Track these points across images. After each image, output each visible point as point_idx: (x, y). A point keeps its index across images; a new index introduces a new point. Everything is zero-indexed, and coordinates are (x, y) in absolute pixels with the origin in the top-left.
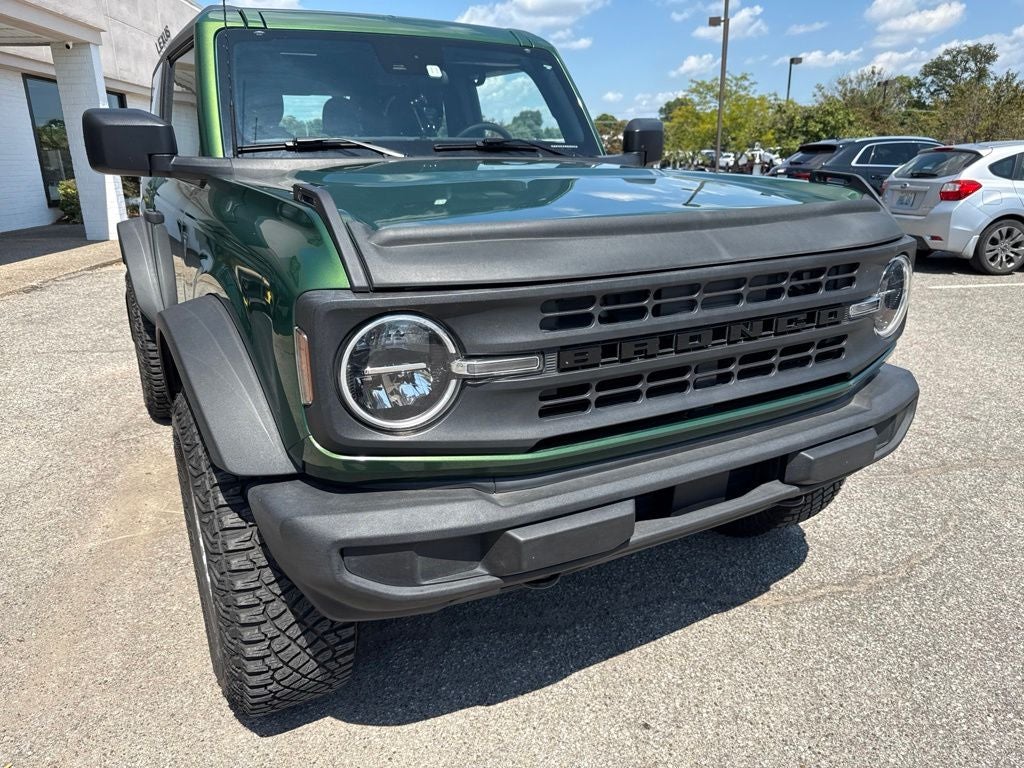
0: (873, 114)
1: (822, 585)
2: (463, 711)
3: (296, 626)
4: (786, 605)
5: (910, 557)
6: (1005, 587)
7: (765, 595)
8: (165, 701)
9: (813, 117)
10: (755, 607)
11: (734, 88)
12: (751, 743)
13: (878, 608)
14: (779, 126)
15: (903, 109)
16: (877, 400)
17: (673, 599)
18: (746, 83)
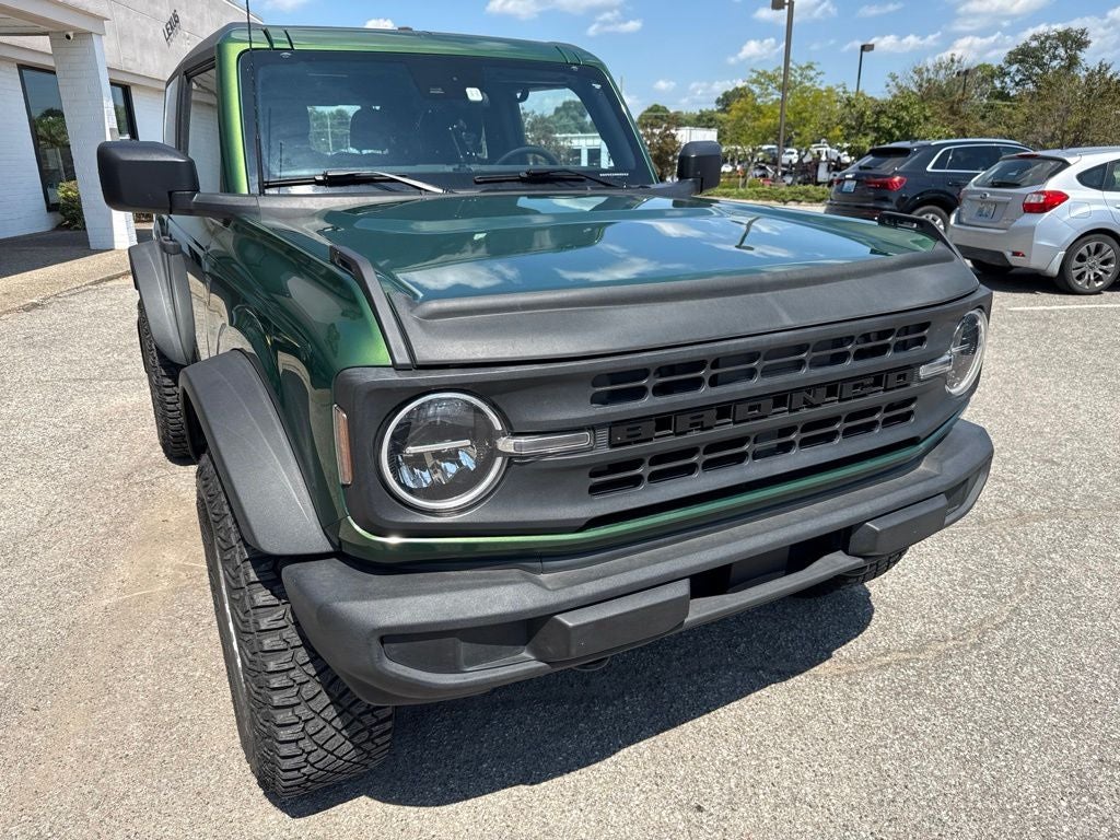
0: (952, 107)
1: (888, 651)
2: (506, 790)
3: (332, 707)
4: (849, 674)
5: (983, 621)
6: (1083, 655)
7: (827, 663)
8: (191, 777)
9: (885, 112)
10: (815, 676)
11: (799, 79)
13: (947, 678)
14: (848, 121)
15: (985, 101)
16: (949, 463)
17: (729, 666)
18: (812, 73)
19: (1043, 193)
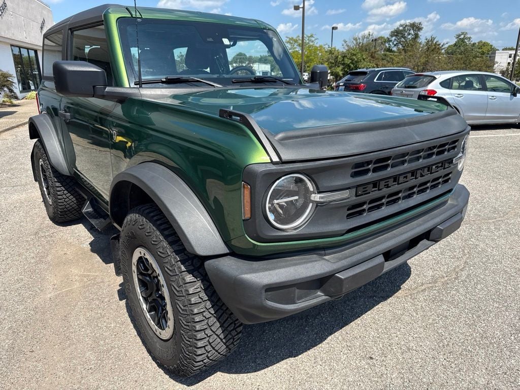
0: (372, 54)
1: (423, 284)
2: (284, 361)
3: (220, 329)
4: (411, 295)
5: (455, 269)
6: (498, 278)
7: (400, 291)
9: (346, 56)
10: (398, 297)
11: (307, 41)
12: (420, 360)
13: (450, 292)
14: (331, 60)
15: (383, 52)
16: (459, 199)
18: (313, 39)
19: (427, 90)
